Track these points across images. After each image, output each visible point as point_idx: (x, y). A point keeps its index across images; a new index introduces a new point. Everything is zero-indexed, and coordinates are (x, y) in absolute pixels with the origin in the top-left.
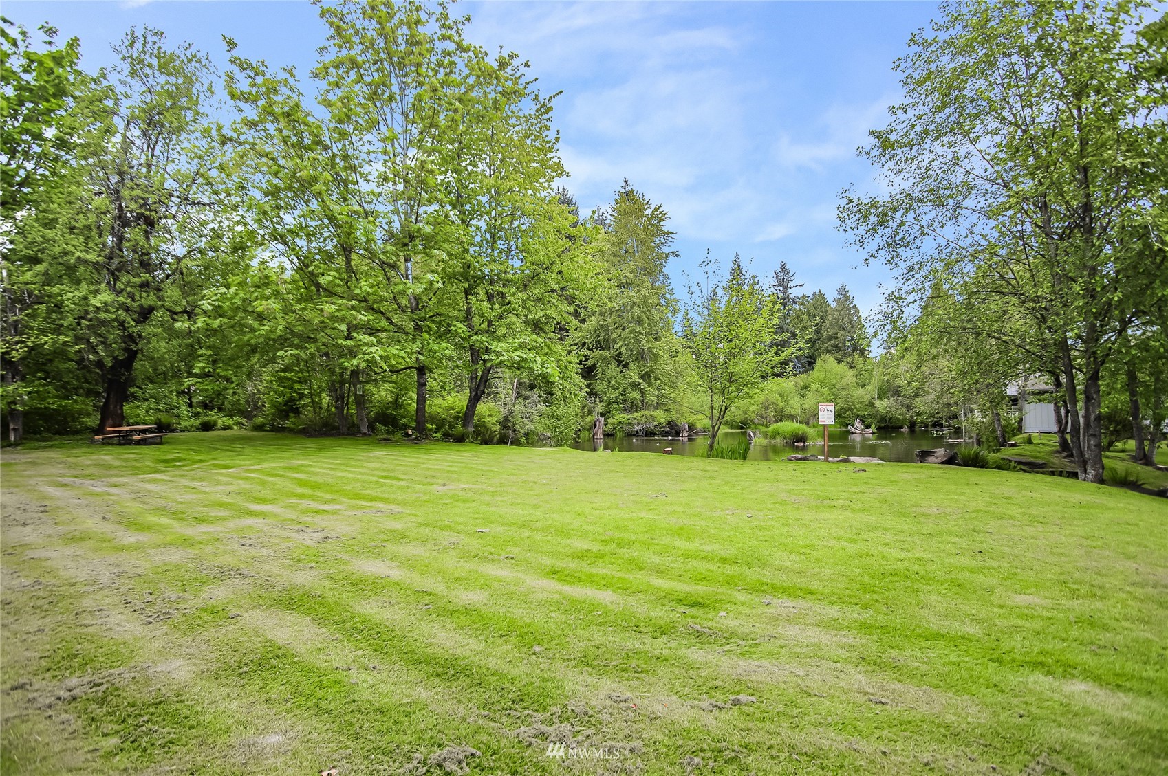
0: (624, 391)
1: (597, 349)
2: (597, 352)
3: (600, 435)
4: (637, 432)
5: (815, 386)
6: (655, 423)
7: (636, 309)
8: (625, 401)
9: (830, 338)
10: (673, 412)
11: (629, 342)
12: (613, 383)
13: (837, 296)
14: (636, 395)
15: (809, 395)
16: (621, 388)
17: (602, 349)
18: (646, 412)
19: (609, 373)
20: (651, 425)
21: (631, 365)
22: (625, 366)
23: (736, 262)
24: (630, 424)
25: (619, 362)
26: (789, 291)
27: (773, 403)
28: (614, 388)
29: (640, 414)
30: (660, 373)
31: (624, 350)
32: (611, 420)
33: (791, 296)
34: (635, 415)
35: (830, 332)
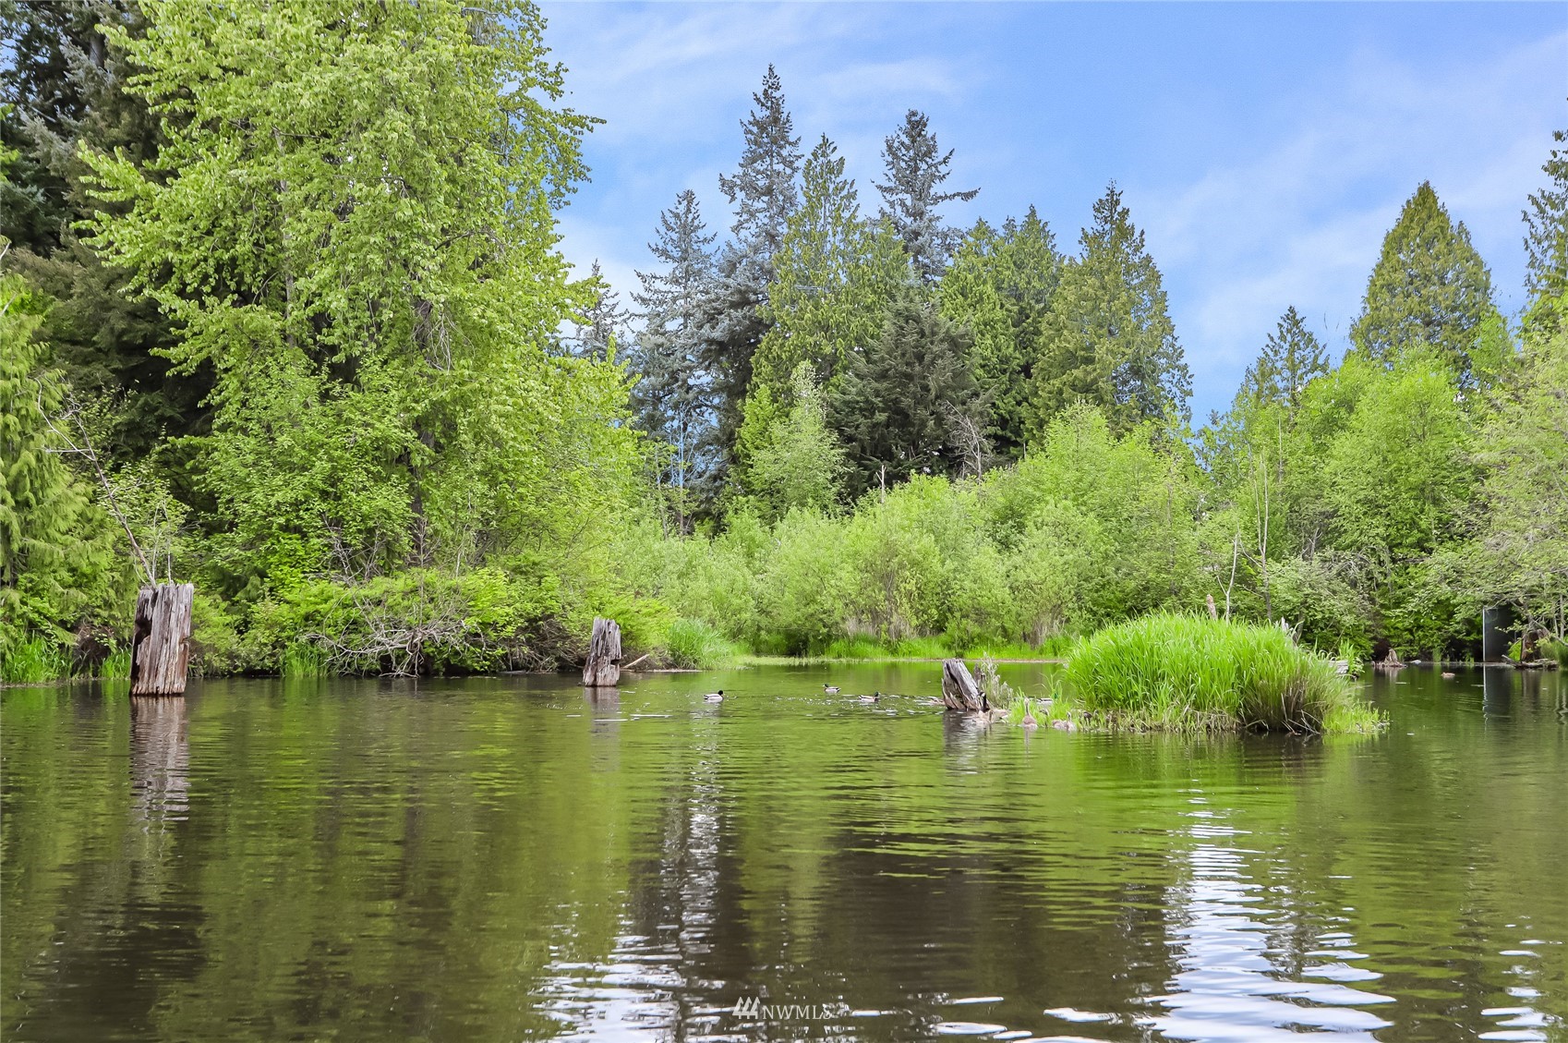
0: (333, 480)
1: (219, 291)
2: (222, 313)
3: (170, 676)
4: (385, 659)
5: (1051, 510)
6: (470, 624)
7: (396, 119)
8: (338, 522)
9: (1071, 360)
10: (551, 579)
11: (365, 271)
12: (284, 440)
13: (1092, 224)
14: (389, 499)
15: (1035, 537)
16: (321, 466)
17: (245, 298)
18: (431, 575)
19: (271, 400)
20: (448, 632)
21: (372, 372)
22: (347, 372)
23: (770, 98)
24: (354, 626)
25: (318, 355)
26: (935, 210)
27: (914, 563)
28: (286, 465)
29: (401, 583)
30: (495, 409)
31: (336, 301)
32: (265, 610)
33: (941, 226)
34: (379, 585)
35: (1070, 341)
